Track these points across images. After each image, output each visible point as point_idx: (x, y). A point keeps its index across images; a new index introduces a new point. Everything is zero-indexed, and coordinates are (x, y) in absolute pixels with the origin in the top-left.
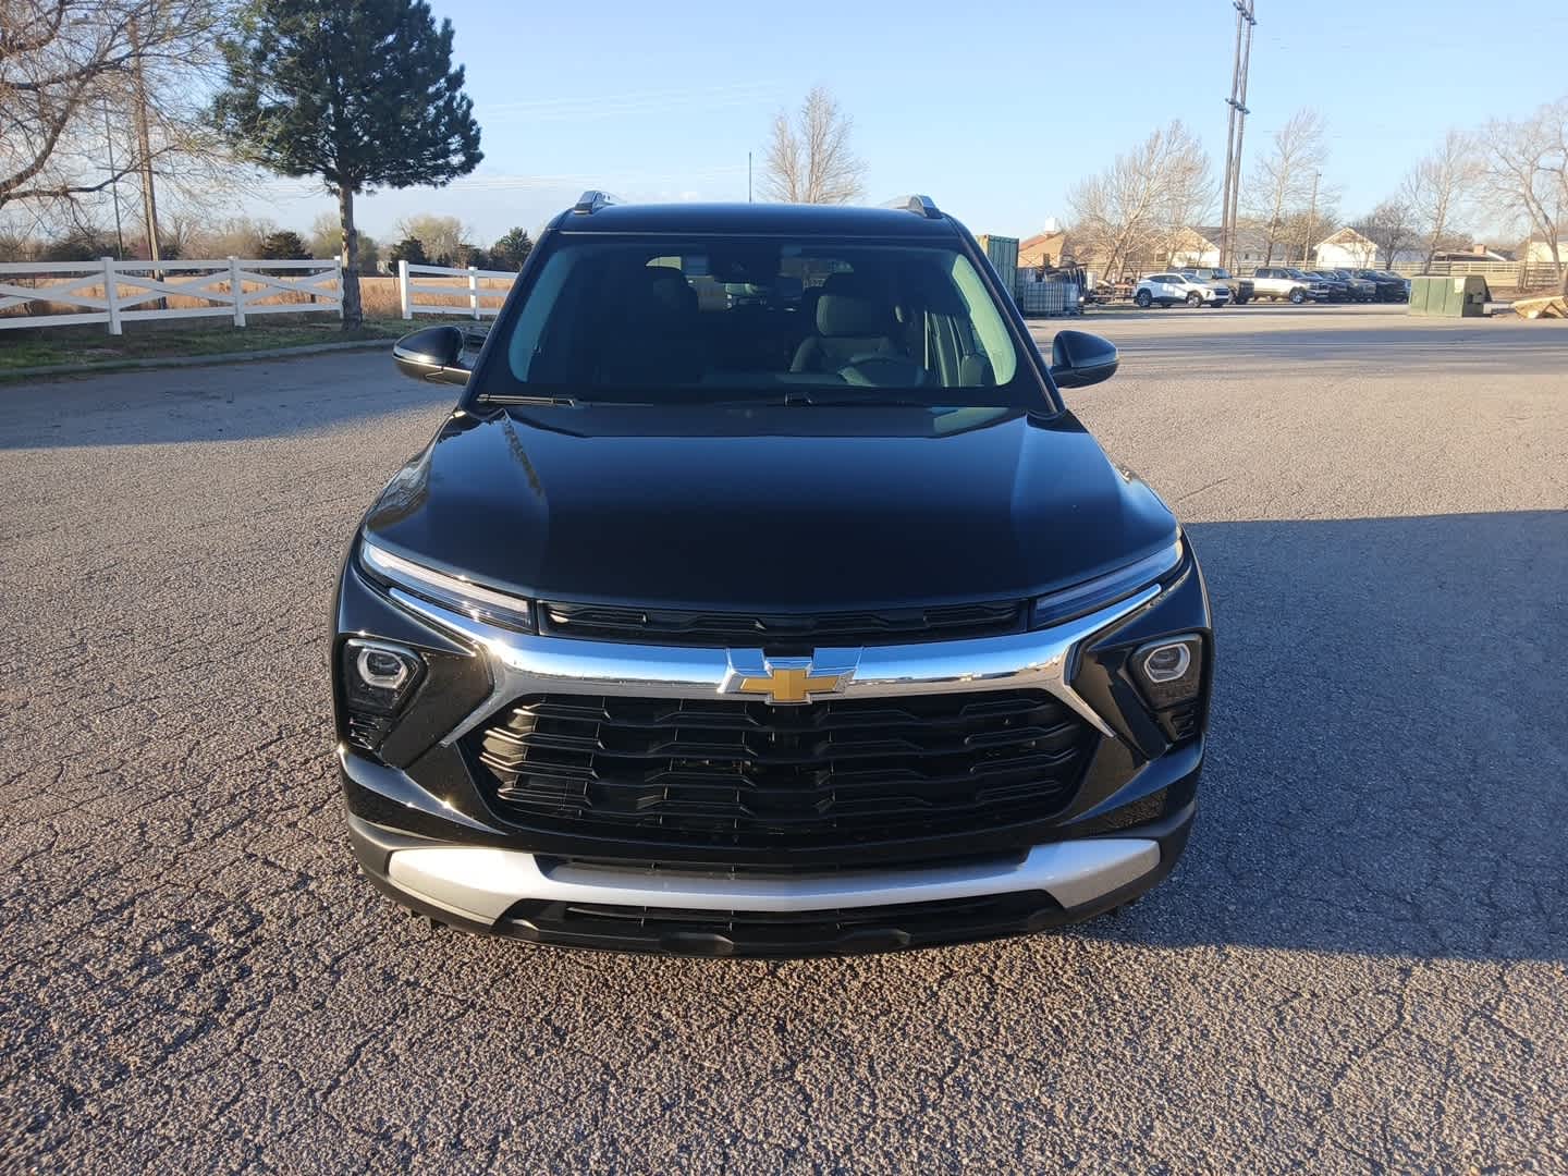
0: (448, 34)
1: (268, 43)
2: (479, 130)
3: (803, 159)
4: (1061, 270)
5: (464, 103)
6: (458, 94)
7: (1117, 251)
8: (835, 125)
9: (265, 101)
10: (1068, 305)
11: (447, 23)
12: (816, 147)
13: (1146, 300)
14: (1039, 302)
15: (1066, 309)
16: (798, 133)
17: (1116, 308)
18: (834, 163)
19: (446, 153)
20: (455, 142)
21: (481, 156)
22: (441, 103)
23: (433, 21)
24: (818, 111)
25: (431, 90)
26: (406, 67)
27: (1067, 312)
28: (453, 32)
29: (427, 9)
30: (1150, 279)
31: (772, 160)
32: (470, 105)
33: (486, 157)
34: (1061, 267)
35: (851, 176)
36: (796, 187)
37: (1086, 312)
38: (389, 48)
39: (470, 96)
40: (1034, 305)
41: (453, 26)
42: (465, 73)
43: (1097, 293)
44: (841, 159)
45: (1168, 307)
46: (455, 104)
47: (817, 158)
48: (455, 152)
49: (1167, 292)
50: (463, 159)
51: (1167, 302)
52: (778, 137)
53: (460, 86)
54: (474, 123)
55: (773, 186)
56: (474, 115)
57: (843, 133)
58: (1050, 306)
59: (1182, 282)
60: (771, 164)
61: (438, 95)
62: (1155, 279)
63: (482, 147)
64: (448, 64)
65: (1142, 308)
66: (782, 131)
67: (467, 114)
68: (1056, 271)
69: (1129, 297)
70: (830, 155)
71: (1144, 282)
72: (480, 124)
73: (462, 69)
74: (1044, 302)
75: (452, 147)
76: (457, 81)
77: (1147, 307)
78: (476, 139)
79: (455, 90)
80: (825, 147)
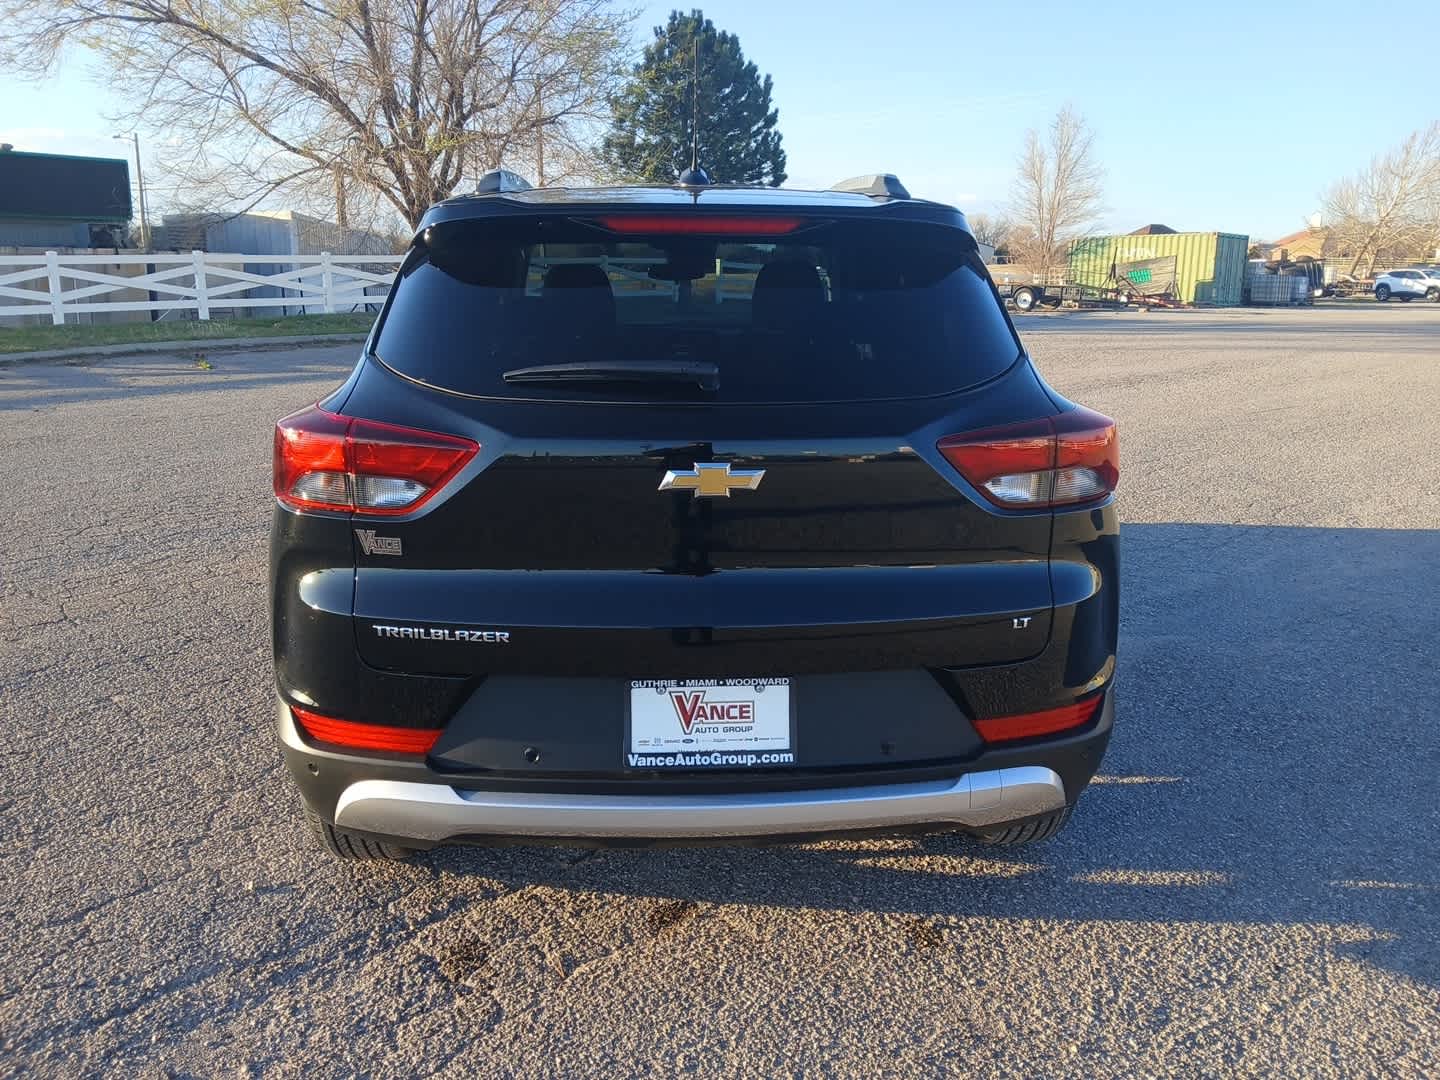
0: (769, 85)
1: (642, 98)
2: (784, 158)
3: (1050, 167)
4: (1298, 265)
5: (776, 138)
6: (772, 130)
7: (1365, 247)
8: (1083, 136)
9: (638, 140)
10: (1297, 296)
11: (768, 77)
12: (1062, 157)
13: (1385, 294)
14: (1266, 293)
15: (1293, 300)
16: (1046, 145)
17: (1354, 301)
18: (1078, 170)
19: (760, 175)
20: (767, 166)
21: (785, 177)
22: (760, 138)
23: (758, 77)
24: (1066, 126)
25: (755, 128)
26: (735, 112)
27: (1296, 303)
28: (772, 84)
29: (755, 69)
30: (1390, 274)
31: (1023, 168)
32: (780, 138)
33: (789, 177)
34: (1297, 262)
35: (1092, 180)
36: (1043, 191)
37: (1316, 304)
38: (725, 98)
39: (781, 132)
40: (1260, 295)
41: (772, 80)
42: (779, 115)
43: (1336, 287)
44: (1085, 166)
45: (1408, 301)
46: (770, 139)
47: (1063, 167)
48: (767, 174)
49: (1406, 286)
50: (772, 179)
51: (1406, 297)
52: (1029, 148)
53: (774, 124)
54: (782, 152)
55: (1022, 191)
56: (783, 146)
57: (1087, 144)
58: (1277, 297)
59: (1422, 277)
60: (1021, 171)
61: (758, 132)
62: (1393, 274)
63: (787, 170)
64: (767, 108)
65: (1380, 301)
66: (1034, 144)
67: (777, 144)
68: (1293, 265)
69: (1369, 291)
70: (1076, 162)
71: (1384, 277)
72: (786, 153)
73: (777, 111)
74: (1271, 293)
75: (765, 171)
76: (772, 120)
77: (1384, 301)
78: (783, 164)
79: (770, 127)
80: (1071, 156)
